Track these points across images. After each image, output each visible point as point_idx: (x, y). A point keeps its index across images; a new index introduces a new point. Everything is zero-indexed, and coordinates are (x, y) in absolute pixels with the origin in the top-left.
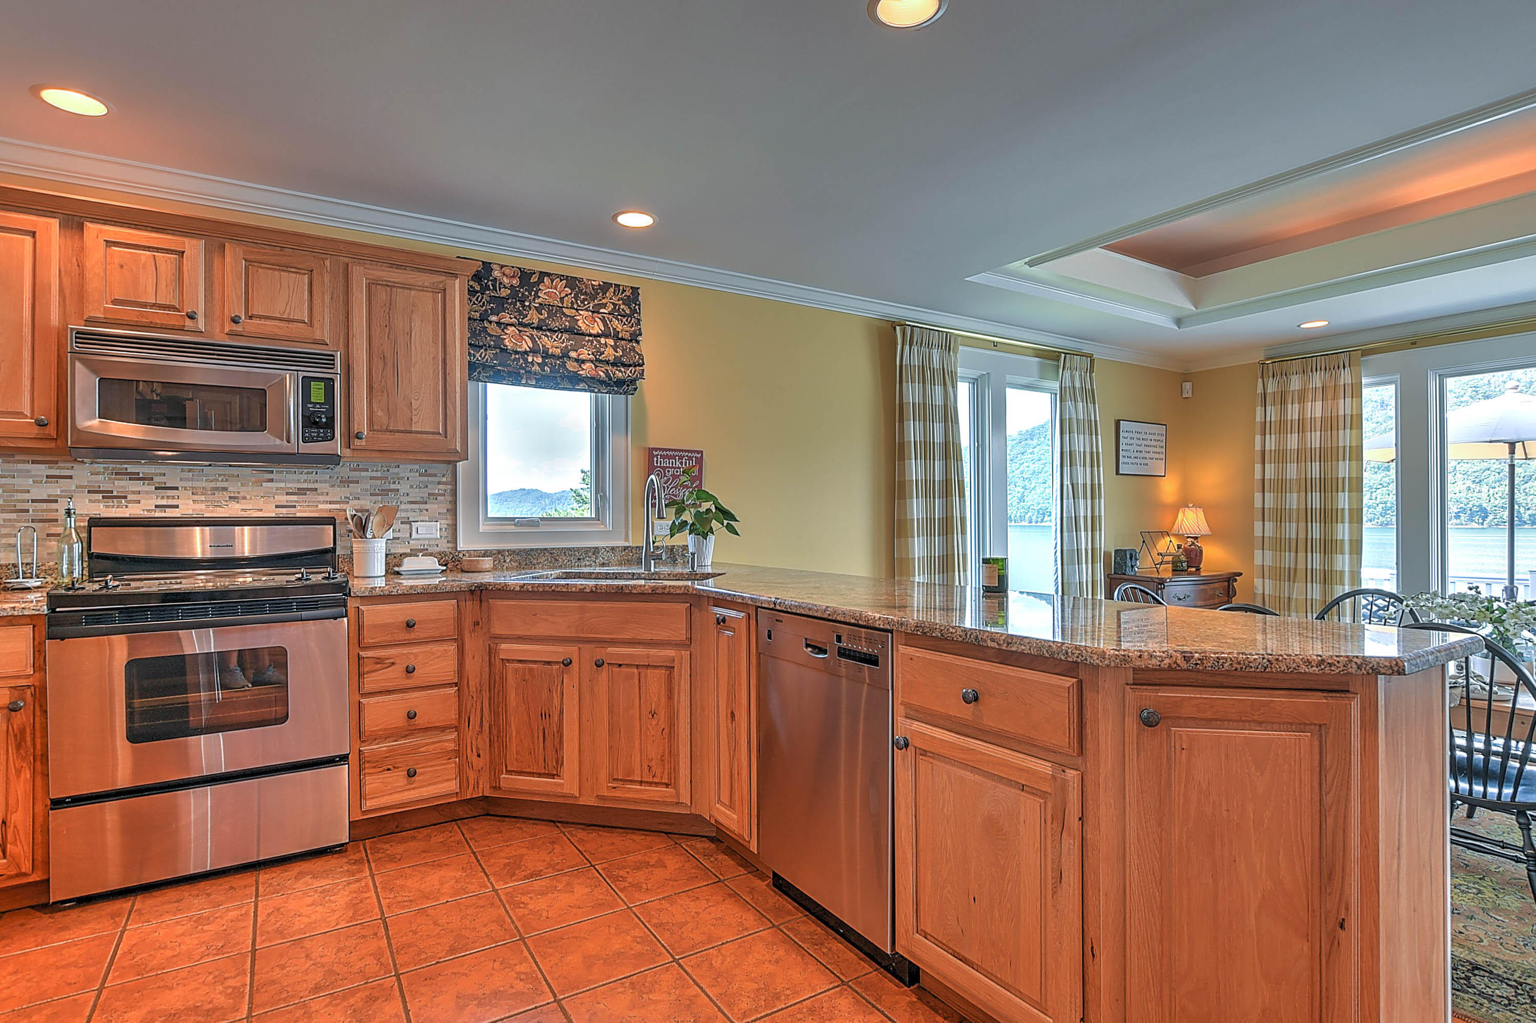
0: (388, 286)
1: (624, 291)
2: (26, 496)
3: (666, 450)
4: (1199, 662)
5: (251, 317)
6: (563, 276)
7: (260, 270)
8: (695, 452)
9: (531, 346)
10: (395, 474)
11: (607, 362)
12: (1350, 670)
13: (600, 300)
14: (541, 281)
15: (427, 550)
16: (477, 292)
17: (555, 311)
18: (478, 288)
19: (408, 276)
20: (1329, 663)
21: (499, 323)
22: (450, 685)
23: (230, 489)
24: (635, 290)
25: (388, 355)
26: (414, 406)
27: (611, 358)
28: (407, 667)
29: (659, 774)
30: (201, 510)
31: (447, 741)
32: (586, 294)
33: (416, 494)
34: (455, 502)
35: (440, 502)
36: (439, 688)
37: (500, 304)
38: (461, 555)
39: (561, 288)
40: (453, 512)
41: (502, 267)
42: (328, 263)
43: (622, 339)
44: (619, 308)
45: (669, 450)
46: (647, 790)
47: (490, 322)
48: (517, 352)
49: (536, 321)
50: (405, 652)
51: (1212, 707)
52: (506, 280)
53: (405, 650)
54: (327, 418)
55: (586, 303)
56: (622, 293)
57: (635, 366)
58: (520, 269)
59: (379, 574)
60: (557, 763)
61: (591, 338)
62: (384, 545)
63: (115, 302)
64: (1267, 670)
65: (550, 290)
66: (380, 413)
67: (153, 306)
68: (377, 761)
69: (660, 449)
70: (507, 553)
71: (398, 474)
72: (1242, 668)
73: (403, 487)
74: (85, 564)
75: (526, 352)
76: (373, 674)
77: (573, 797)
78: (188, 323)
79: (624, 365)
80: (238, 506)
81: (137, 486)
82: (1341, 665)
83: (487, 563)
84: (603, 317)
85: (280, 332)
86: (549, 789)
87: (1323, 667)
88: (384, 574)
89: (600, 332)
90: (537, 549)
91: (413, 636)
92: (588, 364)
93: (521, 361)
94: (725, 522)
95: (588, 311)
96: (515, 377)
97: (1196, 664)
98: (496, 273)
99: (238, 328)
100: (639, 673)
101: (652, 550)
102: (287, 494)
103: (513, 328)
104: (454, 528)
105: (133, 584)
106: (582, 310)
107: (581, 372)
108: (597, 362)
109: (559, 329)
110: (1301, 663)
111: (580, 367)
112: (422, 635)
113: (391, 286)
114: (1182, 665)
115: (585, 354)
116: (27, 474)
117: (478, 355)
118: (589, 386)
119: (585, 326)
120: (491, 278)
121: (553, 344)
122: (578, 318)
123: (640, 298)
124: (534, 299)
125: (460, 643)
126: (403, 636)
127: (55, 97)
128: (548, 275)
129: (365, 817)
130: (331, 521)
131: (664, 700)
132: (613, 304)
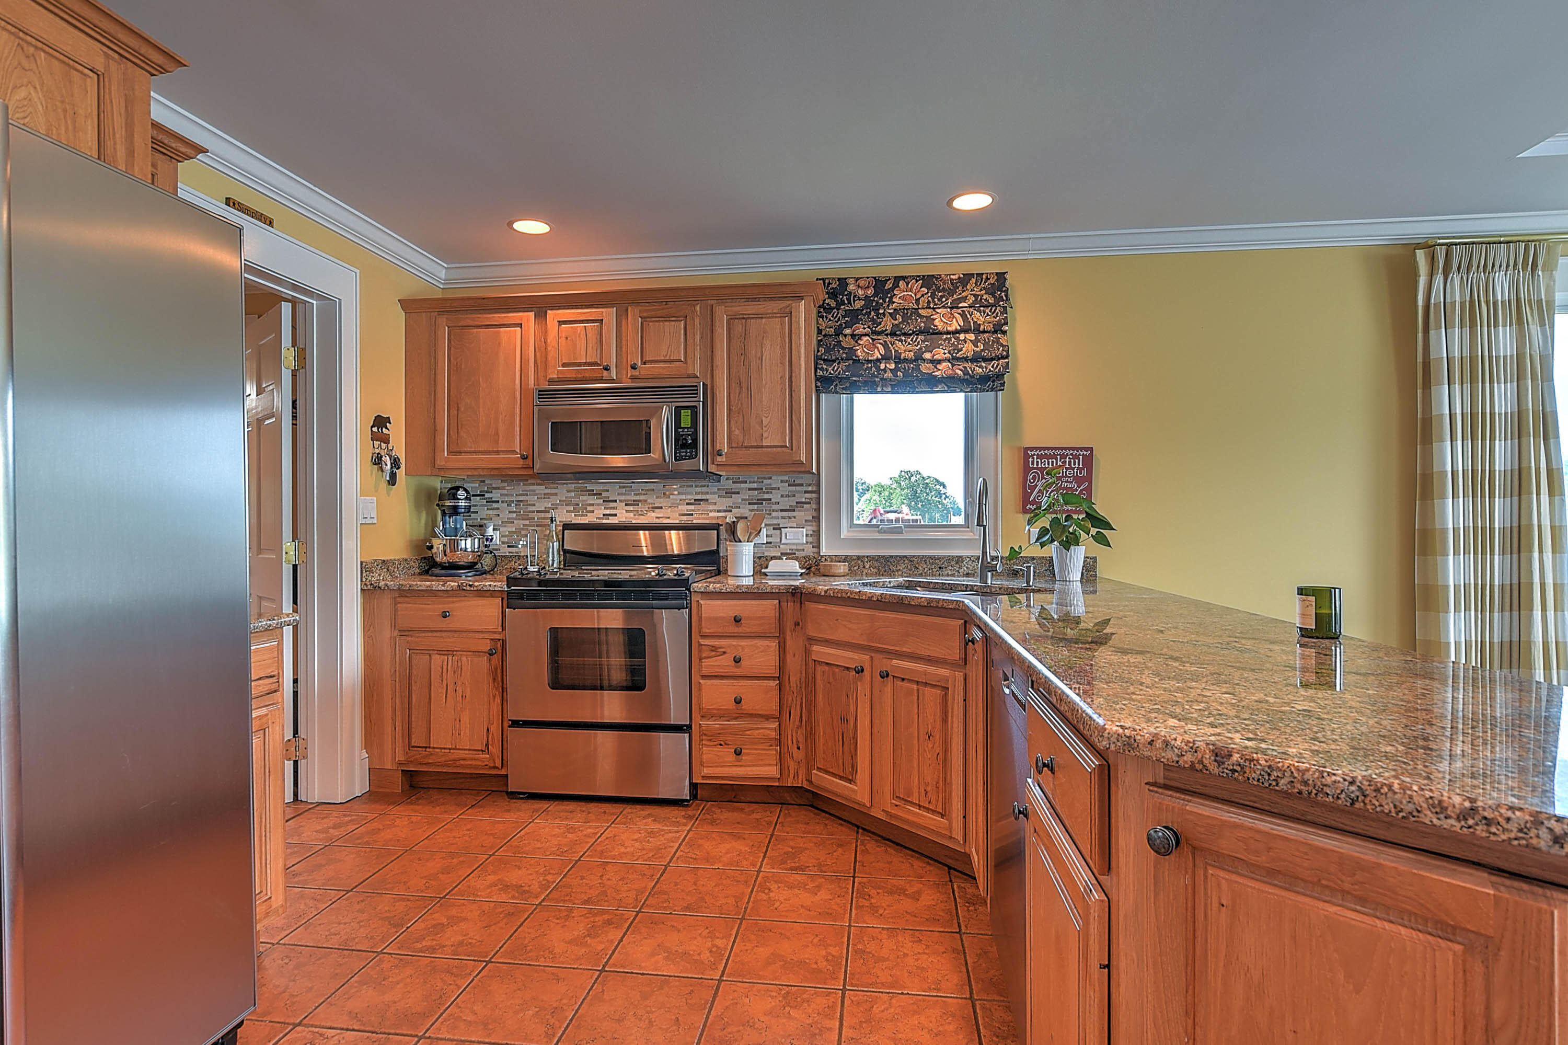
0: (744, 318)
1: (987, 279)
2: (533, 508)
3: (1044, 449)
4: (1238, 768)
5: (645, 363)
6: (919, 276)
7: (651, 324)
8: (1081, 449)
9: (883, 353)
10: (767, 485)
11: (966, 359)
12: (1534, 841)
13: (960, 294)
14: (896, 285)
15: (795, 554)
16: (834, 308)
17: (908, 314)
18: (833, 304)
19: (760, 306)
20: (1485, 818)
21: (853, 336)
22: (773, 678)
23: (649, 501)
24: (1001, 276)
25: (743, 379)
26: (765, 423)
27: (970, 354)
28: (735, 657)
29: (933, 801)
30: (631, 518)
31: (768, 729)
32: (944, 290)
33: (786, 503)
34: (818, 510)
35: (807, 510)
36: (763, 680)
37: (854, 316)
38: (823, 560)
39: (917, 288)
40: (817, 519)
41: (857, 279)
42: (698, 308)
43: (984, 332)
44: (981, 299)
45: (1048, 449)
46: (922, 815)
47: (845, 336)
48: (869, 361)
49: (889, 328)
50: (734, 643)
51: (1269, 849)
52: (860, 292)
53: (734, 642)
54: (692, 439)
55: (944, 299)
56: (985, 282)
57: (999, 359)
58: (875, 278)
59: (747, 574)
60: (853, 770)
61: (949, 336)
62: (752, 548)
63: (564, 365)
64: (1357, 805)
65: (906, 293)
66: (737, 432)
67: (586, 364)
68: (711, 736)
69: (1037, 449)
70: (866, 560)
71: (770, 485)
72: (1310, 793)
73: (775, 496)
74: (562, 558)
75: (878, 360)
76: (709, 660)
77: (864, 805)
78: (605, 373)
79: (985, 360)
80: (654, 515)
81: (593, 500)
82: (1513, 826)
83: (842, 568)
84: (963, 311)
85: (664, 372)
86: (846, 793)
87: (1471, 822)
88: (752, 574)
89: (959, 328)
90: (896, 556)
91: (740, 630)
92: (944, 364)
93: (874, 369)
94: (1094, 531)
95: (946, 308)
96: (872, 386)
97: (1234, 771)
98: (851, 287)
99: (636, 373)
100: (918, 690)
101: (989, 560)
102: (688, 504)
103: (867, 338)
104: (817, 533)
105: (594, 573)
106: (939, 308)
107: (937, 373)
108: (953, 360)
109: (914, 332)
110: (1425, 805)
111: (936, 367)
112: (748, 630)
113: (745, 318)
114: (1211, 768)
115: (940, 353)
116: (534, 493)
117: (830, 369)
118: (948, 387)
119: (942, 324)
120: (846, 293)
121: (905, 348)
122: (935, 317)
123: (1007, 284)
124: (888, 305)
125: (782, 640)
126: (733, 629)
127: (521, 226)
128: (903, 278)
129: (705, 782)
130: (716, 527)
131: (938, 723)
132: (974, 295)
